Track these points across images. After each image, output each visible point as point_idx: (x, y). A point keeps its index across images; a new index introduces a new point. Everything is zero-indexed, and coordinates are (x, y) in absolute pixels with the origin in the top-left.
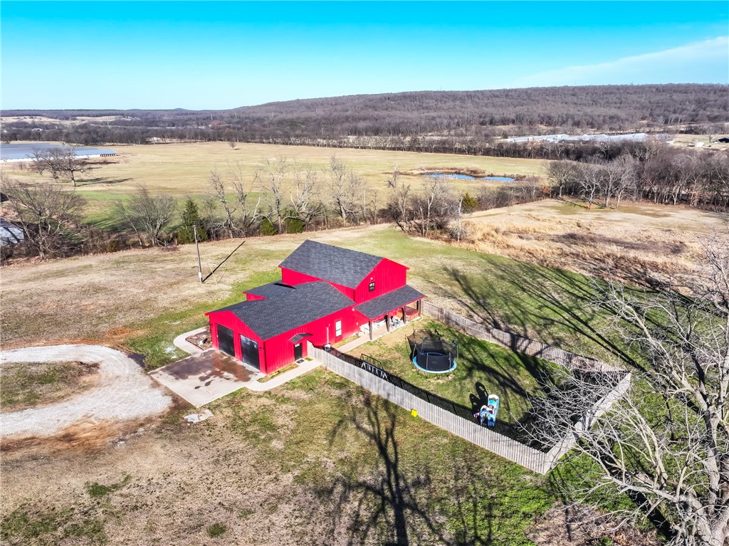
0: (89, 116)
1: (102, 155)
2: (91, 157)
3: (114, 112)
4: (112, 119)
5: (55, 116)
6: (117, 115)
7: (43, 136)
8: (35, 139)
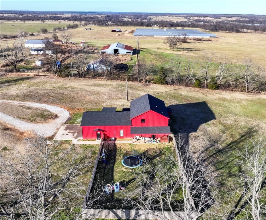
0: (226, 17)
1: (210, 37)
2: (205, 37)
3: (238, 16)
4: (236, 18)
5: (213, 17)
6: (239, 17)
7: (199, 26)
8: (196, 27)
